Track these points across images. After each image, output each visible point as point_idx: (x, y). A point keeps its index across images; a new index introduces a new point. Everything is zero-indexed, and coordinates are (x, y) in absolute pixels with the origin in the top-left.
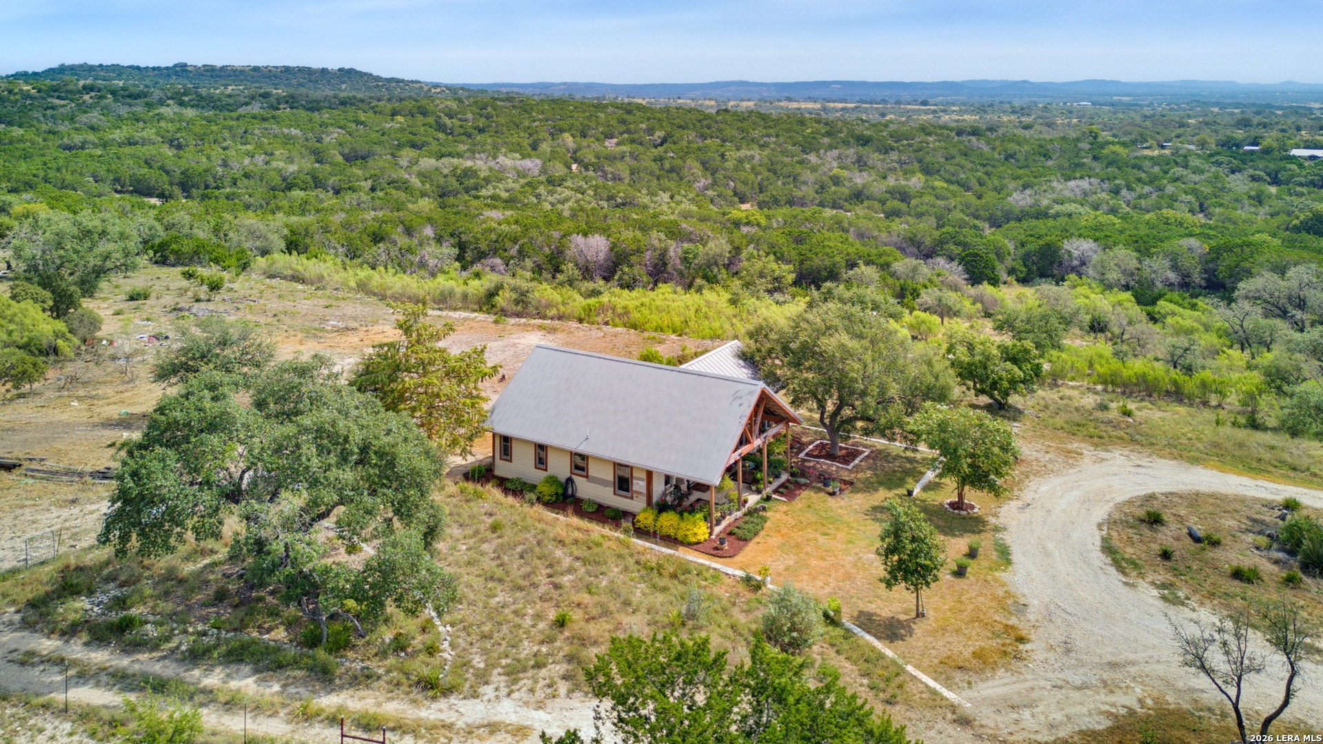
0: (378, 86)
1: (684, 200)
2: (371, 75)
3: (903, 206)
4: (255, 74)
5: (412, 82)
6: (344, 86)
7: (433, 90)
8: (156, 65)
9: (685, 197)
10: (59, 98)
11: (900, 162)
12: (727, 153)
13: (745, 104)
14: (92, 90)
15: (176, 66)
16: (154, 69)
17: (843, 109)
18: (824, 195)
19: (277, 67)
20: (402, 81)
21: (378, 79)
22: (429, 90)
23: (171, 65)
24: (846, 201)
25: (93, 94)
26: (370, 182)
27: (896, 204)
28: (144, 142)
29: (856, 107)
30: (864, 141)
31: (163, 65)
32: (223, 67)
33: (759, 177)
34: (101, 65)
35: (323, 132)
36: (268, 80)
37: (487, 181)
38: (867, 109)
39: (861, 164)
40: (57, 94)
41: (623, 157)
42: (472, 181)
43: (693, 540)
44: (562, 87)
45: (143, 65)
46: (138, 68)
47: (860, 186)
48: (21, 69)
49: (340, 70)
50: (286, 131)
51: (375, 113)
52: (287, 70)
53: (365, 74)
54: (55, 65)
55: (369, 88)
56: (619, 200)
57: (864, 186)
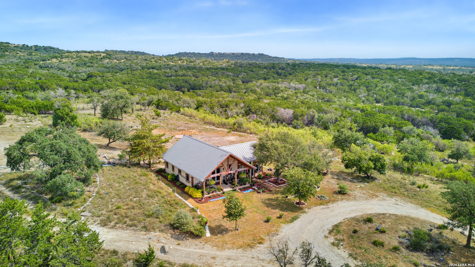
0: (270, 59)
1: (351, 100)
2: (268, 56)
3: (447, 108)
4: (233, 56)
5: (282, 58)
6: (259, 60)
7: (288, 61)
8: (205, 53)
9: (352, 99)
10: (172, 62)
11: (457, 91)
12: (378, 84)
13: (408, 67)
14: (181, 60)
15: (210, 53)
16: (204, 54)
17: (453, 69)
18: (413, 102)
19: (239, 53)
20: (278, 58)
21: (270, 57)
22: (287, 61)
23: (209, 53)
24: (423, 104)
25: (181, 61)
26: (245, 90)
27: (444, 107)
28: (187, 75)
29: (459, 69)
30: (444, 81)
31: (207, 53)
32: (223, 53)
33: (388, 94)
34: (190, 53)
35: (239, 74)
36: (236, 58)
37: (282, 91)
38: (464, 69)
39: (438, 91)
40: (172, 61)
41: (337, 84)
42: (277, 91)
43: (195, 197)
44: (338, 60)
45: (201, 53)
46: (200, 53)
47: (430, 100)
48: (169, 54)
49: (259, 54)
50: (228, 73)
51: (259, 68)
52: (242, 54)
53: (266, 55)
54: (178, 52)
55: (267, 60)
56: (326, 99)
57: (432, 99)
